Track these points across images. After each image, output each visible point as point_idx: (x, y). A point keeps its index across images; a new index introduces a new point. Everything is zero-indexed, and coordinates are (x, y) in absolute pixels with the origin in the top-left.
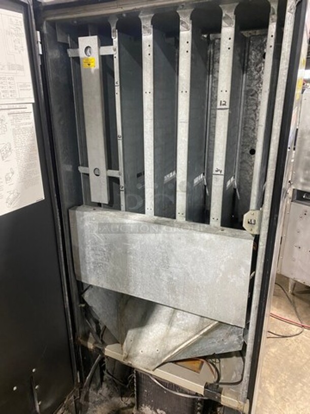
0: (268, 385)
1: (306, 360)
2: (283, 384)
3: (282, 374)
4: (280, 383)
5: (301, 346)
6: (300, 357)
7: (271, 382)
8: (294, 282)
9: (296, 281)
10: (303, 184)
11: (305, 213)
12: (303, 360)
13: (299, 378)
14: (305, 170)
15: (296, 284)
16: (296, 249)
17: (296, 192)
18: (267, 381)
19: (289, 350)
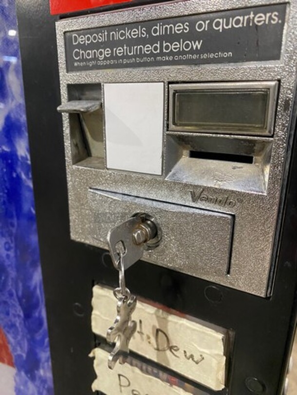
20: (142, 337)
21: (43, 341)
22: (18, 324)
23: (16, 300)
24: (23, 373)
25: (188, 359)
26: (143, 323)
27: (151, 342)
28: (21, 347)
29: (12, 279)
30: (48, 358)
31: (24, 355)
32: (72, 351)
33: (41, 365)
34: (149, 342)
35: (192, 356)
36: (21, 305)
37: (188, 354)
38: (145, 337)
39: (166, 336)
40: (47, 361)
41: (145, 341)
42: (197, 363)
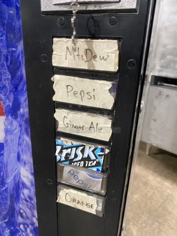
0: (131, 227)
1: (160, 203)
2: (144, 225)
3: (143, 216)
4: (141, 224)
5: (156, 192)
6: (155, 201)
7: (134, 224)
8: (150, 146)
9: (152, 146)
10: (160, 71)
11: (159, 93)
12: (158, 203)
13: (156, 218)
14: (161, 59)
15: (152, 147)
16: (152, 122)
17: (153, 77)
18: (132, 223)
19: (147, 195)
20: (79, 57)
21: (22, 89)
22: (7, 85)
23: (6, 68)
24: (10, 117)
25: (102, 60)
26: (79, 49)
27: (84, 59)
28: (9, 100)
29: (4, 55)
30: (26, 99)
31: (11, 104)
32: (40, 86)
33: (21, 106)
34: (83, 59)
35: (103, 58)
36: (9, 71)
37: (102, 57)
38: (80, 56)
39: (91, 52)
40: (25, 101)
41: (80, 59)
42: (105, 60)
